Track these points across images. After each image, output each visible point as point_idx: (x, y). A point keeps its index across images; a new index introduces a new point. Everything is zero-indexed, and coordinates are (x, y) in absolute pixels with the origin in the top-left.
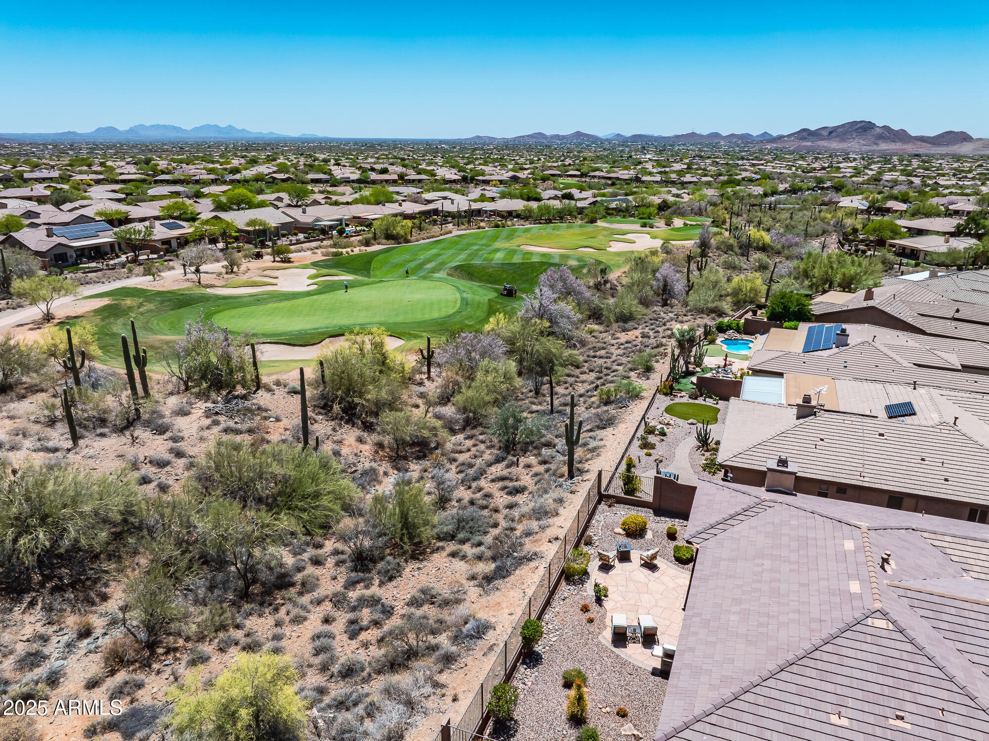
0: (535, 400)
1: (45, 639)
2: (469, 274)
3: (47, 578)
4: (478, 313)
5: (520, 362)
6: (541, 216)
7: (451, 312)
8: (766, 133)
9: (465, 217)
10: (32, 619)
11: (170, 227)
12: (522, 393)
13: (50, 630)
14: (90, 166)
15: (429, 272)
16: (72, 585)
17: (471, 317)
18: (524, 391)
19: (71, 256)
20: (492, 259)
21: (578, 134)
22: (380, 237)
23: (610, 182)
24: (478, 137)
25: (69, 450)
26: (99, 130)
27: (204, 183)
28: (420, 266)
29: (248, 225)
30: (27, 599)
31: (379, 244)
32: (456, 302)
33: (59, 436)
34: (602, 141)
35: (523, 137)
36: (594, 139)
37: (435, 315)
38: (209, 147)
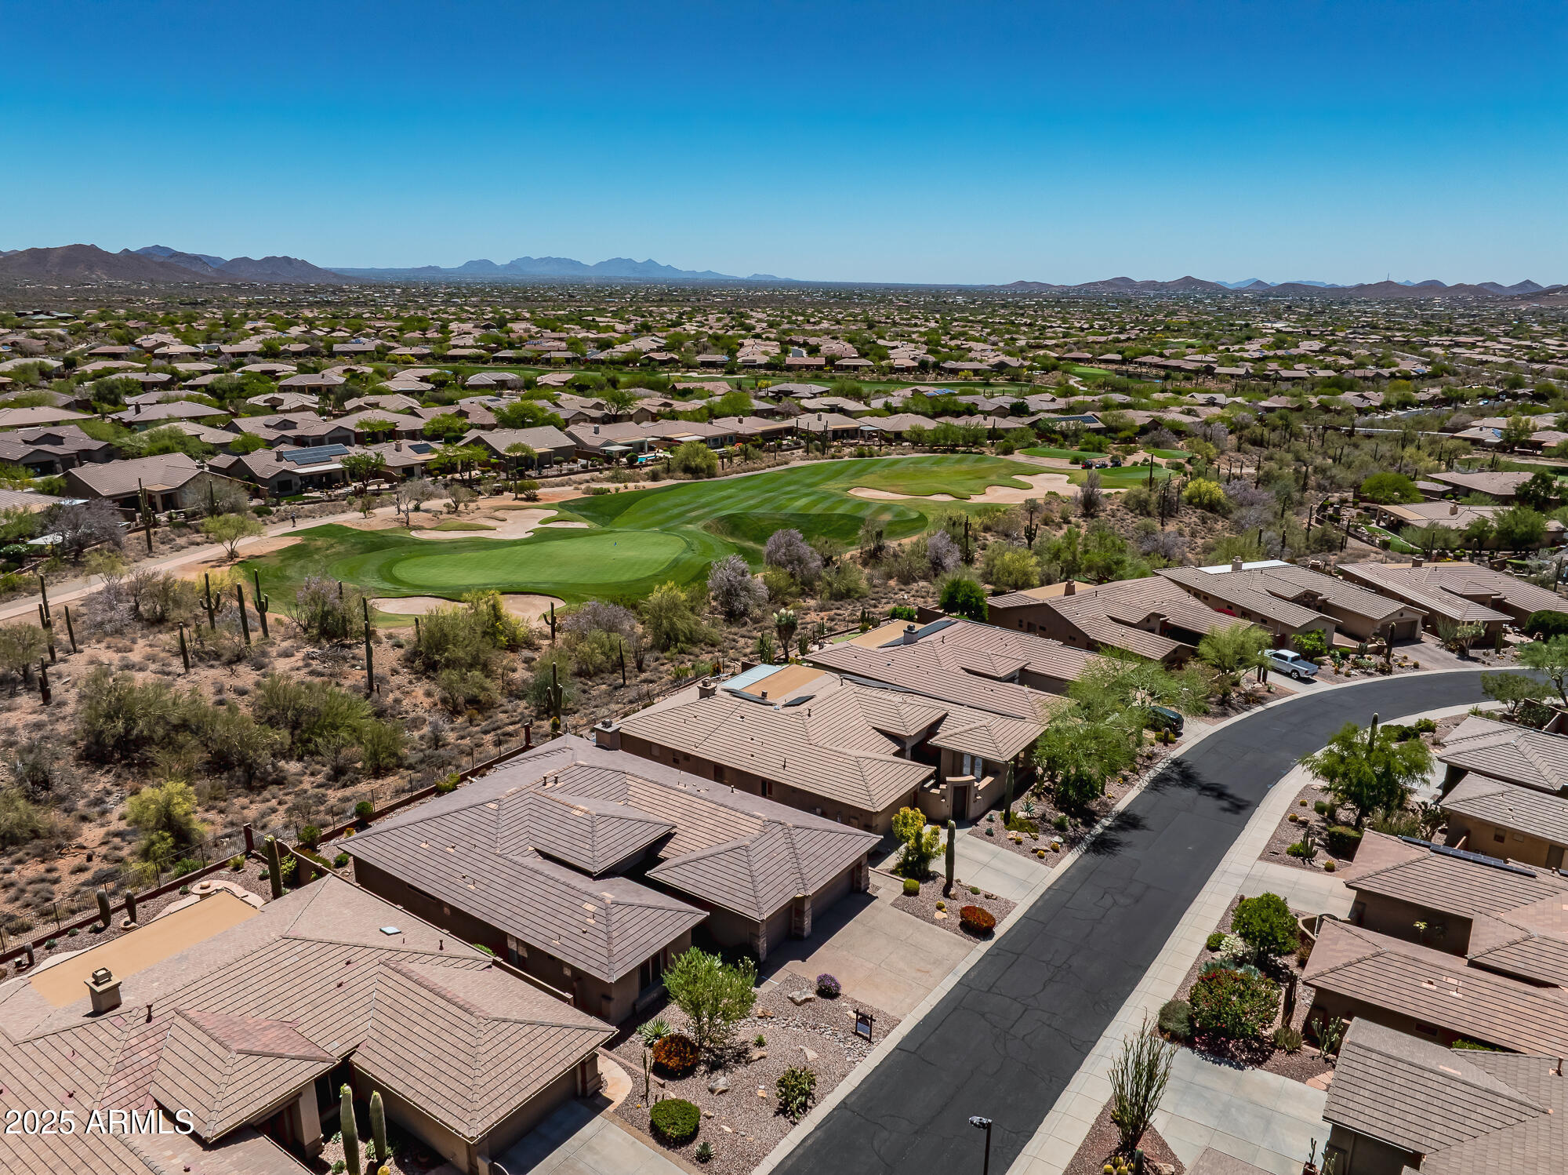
1: (109, 793)
2: (734, 526)
3: (123, 757)
8: (1528, 282)
10: (106, 780)
11: (419, 450)
13: (115, 789)
14: (424, 330)
16: (138, 765)
19: (296, 484)
21: (1188, 281)
22: (677, 468)
23: (1162, 373)
24: (1022, 283)
25: (179, 675)
26: (470, 264)
27: (556, 363)
28: (684, 513)
29: (509, 450)
30: (107, 768)
31: (669, 478)
33: (177, 665)
34: (1227, 293)
36: (1215, 290)
38: (610, 295)
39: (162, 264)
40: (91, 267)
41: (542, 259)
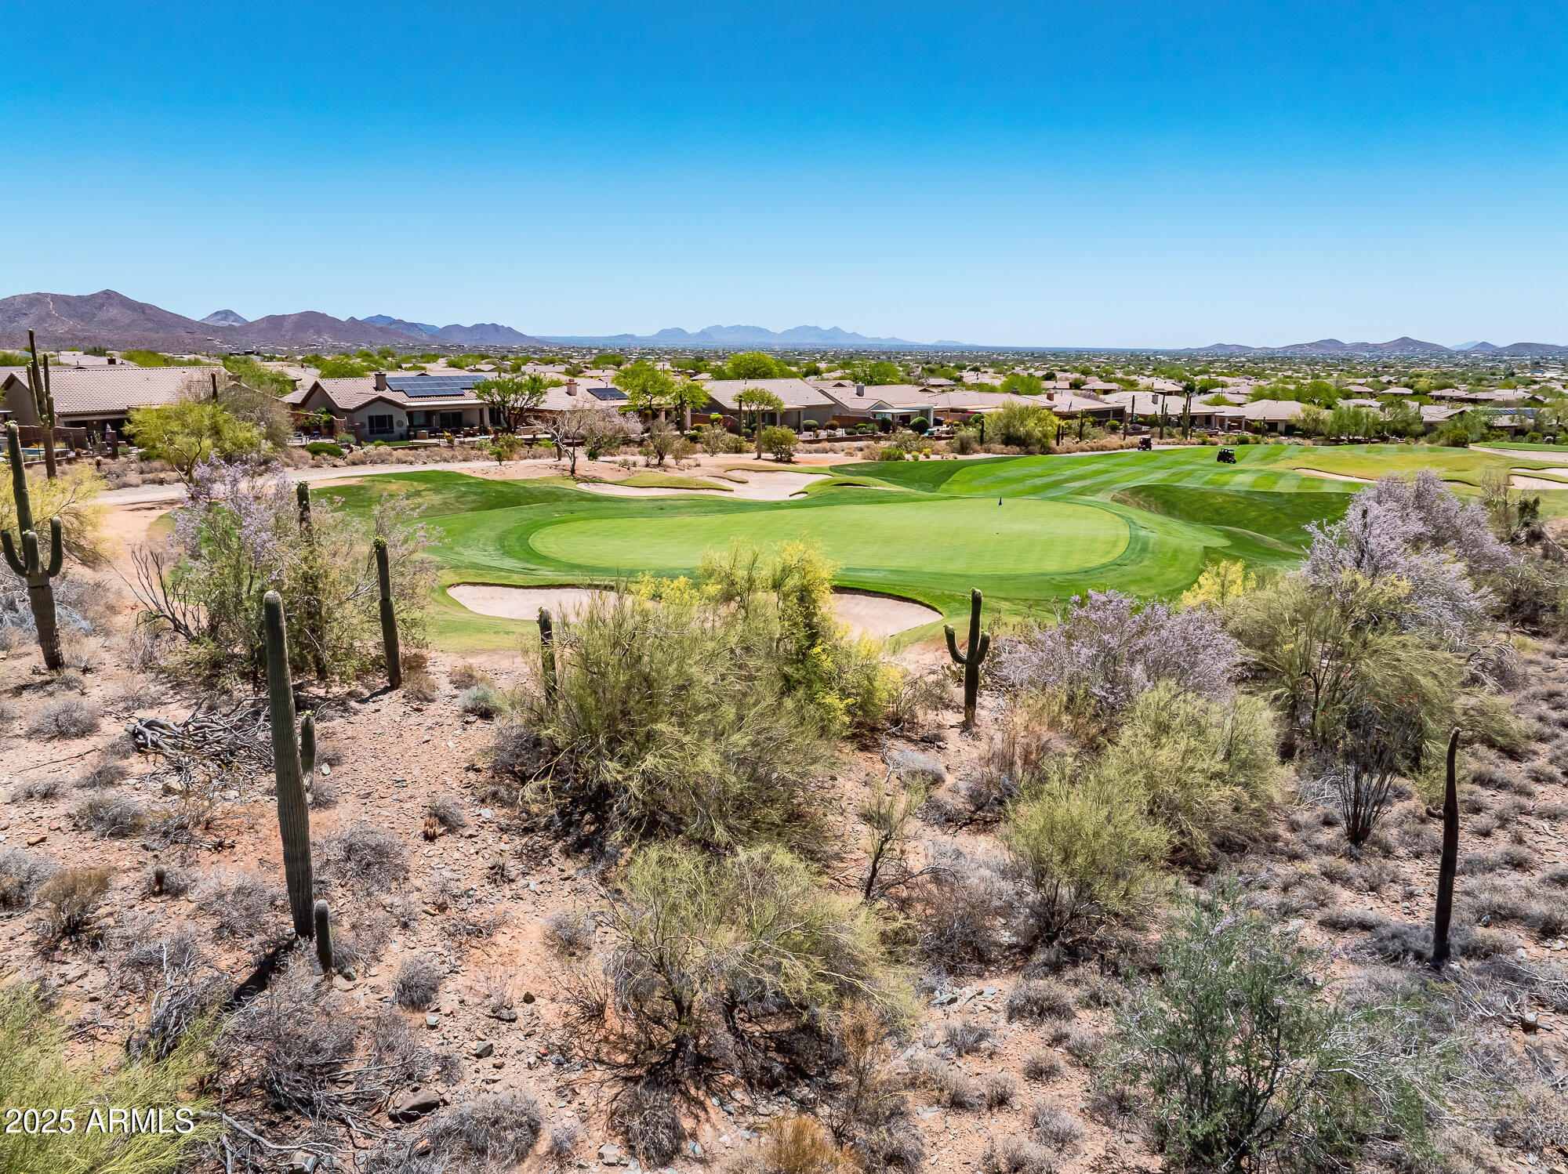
0: (1352, 868)
2: (1166, 502)
4: (1171, 574)
5: (1292, 708)
6: (1341, 431)
7: (1096, 561)
9: (1179, 425)
11: (602, 394)
12: (1294, 827)
15: (1070, 493)
17: (1149, 580)
18: (1303, 816)
19: (400, 424)
20: (1226, 483)
21: (1405, 342)
22: (991, 440)
24: (1221, 346)
28: (1056, 484)
29: (740, 402)
31: (988, 451)
32: (1114, 544)
34: (1451, 355)
35: (1301, 346)
36: (1435, 352)
37: (1052, 565)
39: (381, 329)
40: (319, 332)
41: (732, 328)
